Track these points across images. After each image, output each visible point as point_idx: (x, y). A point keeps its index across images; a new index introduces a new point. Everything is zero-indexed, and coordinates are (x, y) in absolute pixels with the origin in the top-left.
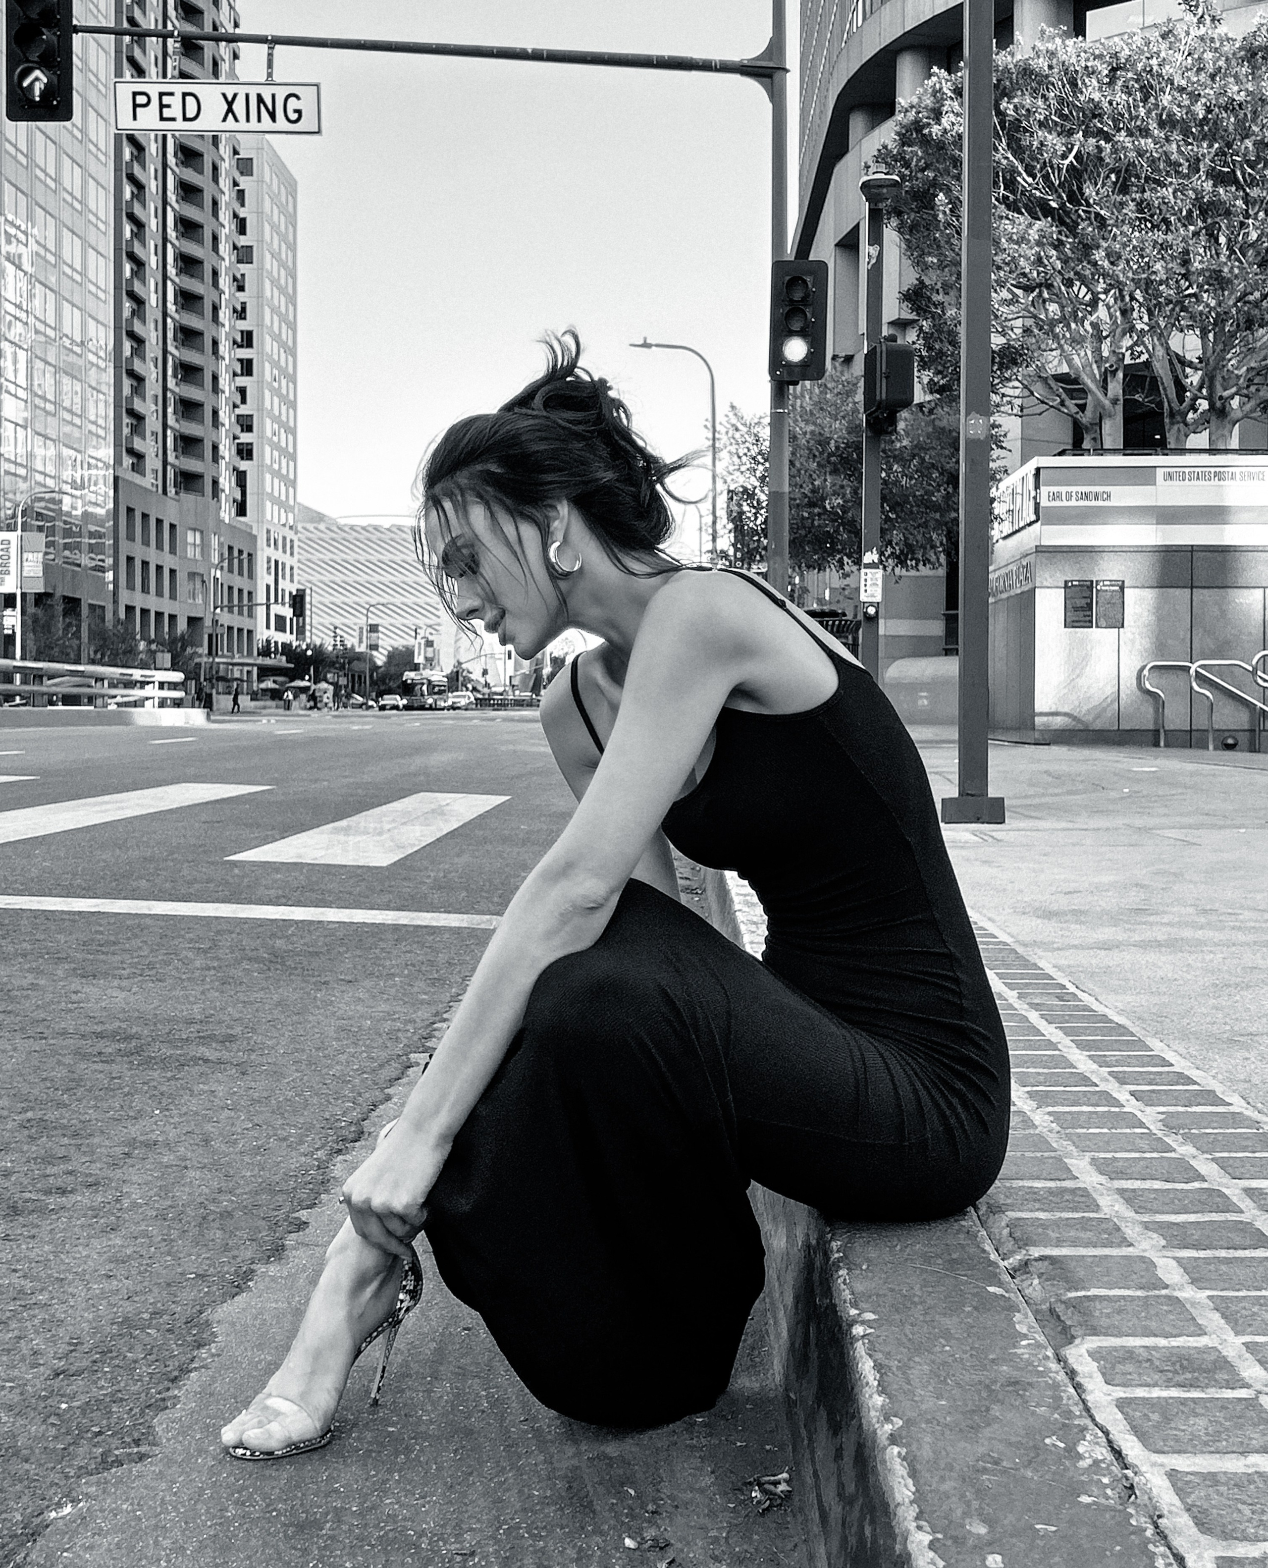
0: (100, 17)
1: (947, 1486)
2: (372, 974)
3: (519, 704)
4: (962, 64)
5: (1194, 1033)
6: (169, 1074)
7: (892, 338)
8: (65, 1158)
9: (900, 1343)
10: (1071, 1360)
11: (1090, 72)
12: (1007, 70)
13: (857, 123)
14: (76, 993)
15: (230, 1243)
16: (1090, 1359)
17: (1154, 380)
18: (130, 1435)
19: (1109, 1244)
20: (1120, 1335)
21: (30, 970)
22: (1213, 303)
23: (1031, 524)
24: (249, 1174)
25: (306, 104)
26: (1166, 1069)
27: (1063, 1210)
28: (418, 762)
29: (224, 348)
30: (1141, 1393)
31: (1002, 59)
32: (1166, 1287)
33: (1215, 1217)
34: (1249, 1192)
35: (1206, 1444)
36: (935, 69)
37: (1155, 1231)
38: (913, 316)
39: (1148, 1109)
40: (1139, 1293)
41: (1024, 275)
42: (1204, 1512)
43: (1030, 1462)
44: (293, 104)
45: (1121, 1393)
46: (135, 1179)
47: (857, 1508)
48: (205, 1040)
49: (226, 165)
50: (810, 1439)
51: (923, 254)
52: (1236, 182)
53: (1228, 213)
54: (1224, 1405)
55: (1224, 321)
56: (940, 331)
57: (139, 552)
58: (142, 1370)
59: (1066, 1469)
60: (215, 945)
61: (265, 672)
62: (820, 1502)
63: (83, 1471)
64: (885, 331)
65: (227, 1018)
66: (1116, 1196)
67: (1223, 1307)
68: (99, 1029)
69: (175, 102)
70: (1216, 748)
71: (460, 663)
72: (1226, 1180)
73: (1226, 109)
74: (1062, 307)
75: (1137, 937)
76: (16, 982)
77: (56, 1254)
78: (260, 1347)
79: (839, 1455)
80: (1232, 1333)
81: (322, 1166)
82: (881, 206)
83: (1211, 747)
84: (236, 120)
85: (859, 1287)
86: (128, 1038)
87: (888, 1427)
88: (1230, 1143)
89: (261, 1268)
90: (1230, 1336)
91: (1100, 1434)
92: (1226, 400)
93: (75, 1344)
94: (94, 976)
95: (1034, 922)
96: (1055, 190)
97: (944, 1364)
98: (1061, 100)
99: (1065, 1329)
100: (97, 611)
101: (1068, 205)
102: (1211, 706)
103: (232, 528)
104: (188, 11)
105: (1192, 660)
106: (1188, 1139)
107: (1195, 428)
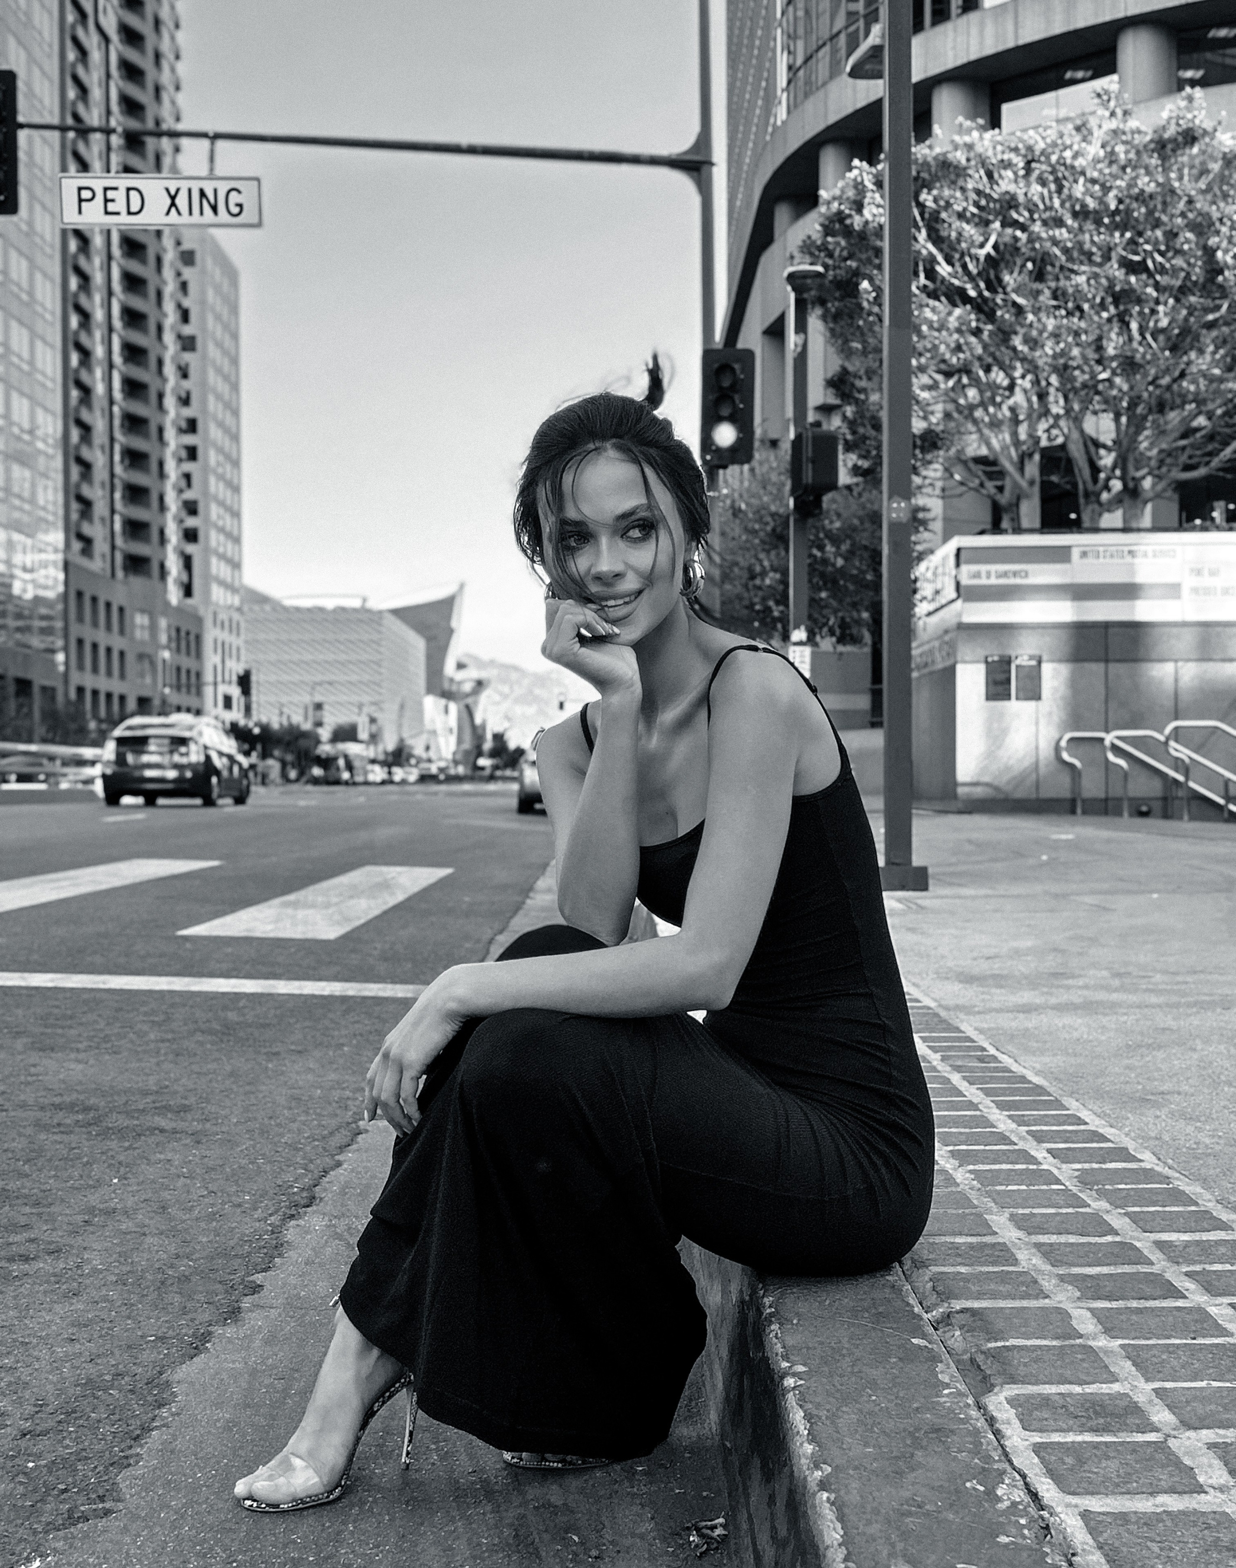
0: (46, 113)
1: (874, 1529)
2: (321, 1044)
3: (462, 778)
4: (882, 156)
5: (1108, 1092)
6: (127, 1144)
7: (818, 424)
8: (27, 1227)
9: (829, 1394)
10: (991, 1408)
11: (1007, 165)
12: (926, 164)
13: (782, 213)
14: (34, 1066)
15: (189, 1306)
16: (1008, 1406)
17: (1069, 461)
18: (96, 1491)
19: (1026, 1296)
20: (1036, 1383)
22: (1125, 387)
23: (953, 601)
24: (205, 1240)
25: (247, 197)
26: (1082, 1127)
27: (983, 1264)
28: (363, 836)
29: (170, 434)
30: (1056, 1438)
31: (921, 151)
32: (1081, 1336)
33: (1127, 1269)
34: (1160, 1245)
35: (1117, 1485)
36: (856, 162)
37: (1070, 1283)
38: (837, 402)
39: (1064, 1166)
40: (1055, 1343)
41: (944, 361)
42: (1116, 1550)
43: (951, 1505)
44: (234, 197)
45: (1037, 1438)
46: (96, 1246)
47: (789, 1550)
48: (162, 1110)
49: (170, 256)
50: (744, 1484)
51: (846, 341)
52: (1147, 270)
53: (1139, 301)
54: (1135, 1448)
55: (1136, 405)
56: (862, 417)
57: (89, 634)
58: (106, 1429)
59: (986, 1511)
60: (168, 1019)
62: (754, 1544)
63: (51, 1527)
64: (811, 417)
65: (181, 1089)
66: (1034, 1250)
67: (1134, 1355)
68: (58, 1100)
69: (119, 196)
70: (1131, 815)
71: (402, 740)
72: (1138, 1233)
73: (1137, 199)
74: (981, 392)
75: (1053, 1001)
77: (20, 1319)
78: (218, 1405)
79: (772, 1500)
80: (1142, 1380)
81: (276, 1231)
82: (805, 296)
83: (1126, 814)
84: (179, 213)
85: (790, 1341)
86: (87, 1109)
87: (818, 1474)
88: (1142, 1198)
89: (218, 1330)
90: (1141, 1383)
91: (1018, 1477)
92: (1137, 481)
93: (40, 1407)
94: (52, 1049)
95: (957, 987)
96: (972, 278)
97: (871, 1413)
98: (979, 192)
99: (985, 1378)
100: (49, 692)
101: (986, 294)
102: (1126, 775)
103: (179, 610)
104: (132, 107)
105: (1107, 731)
106: (1102, 1194)
107: (1109, 507)
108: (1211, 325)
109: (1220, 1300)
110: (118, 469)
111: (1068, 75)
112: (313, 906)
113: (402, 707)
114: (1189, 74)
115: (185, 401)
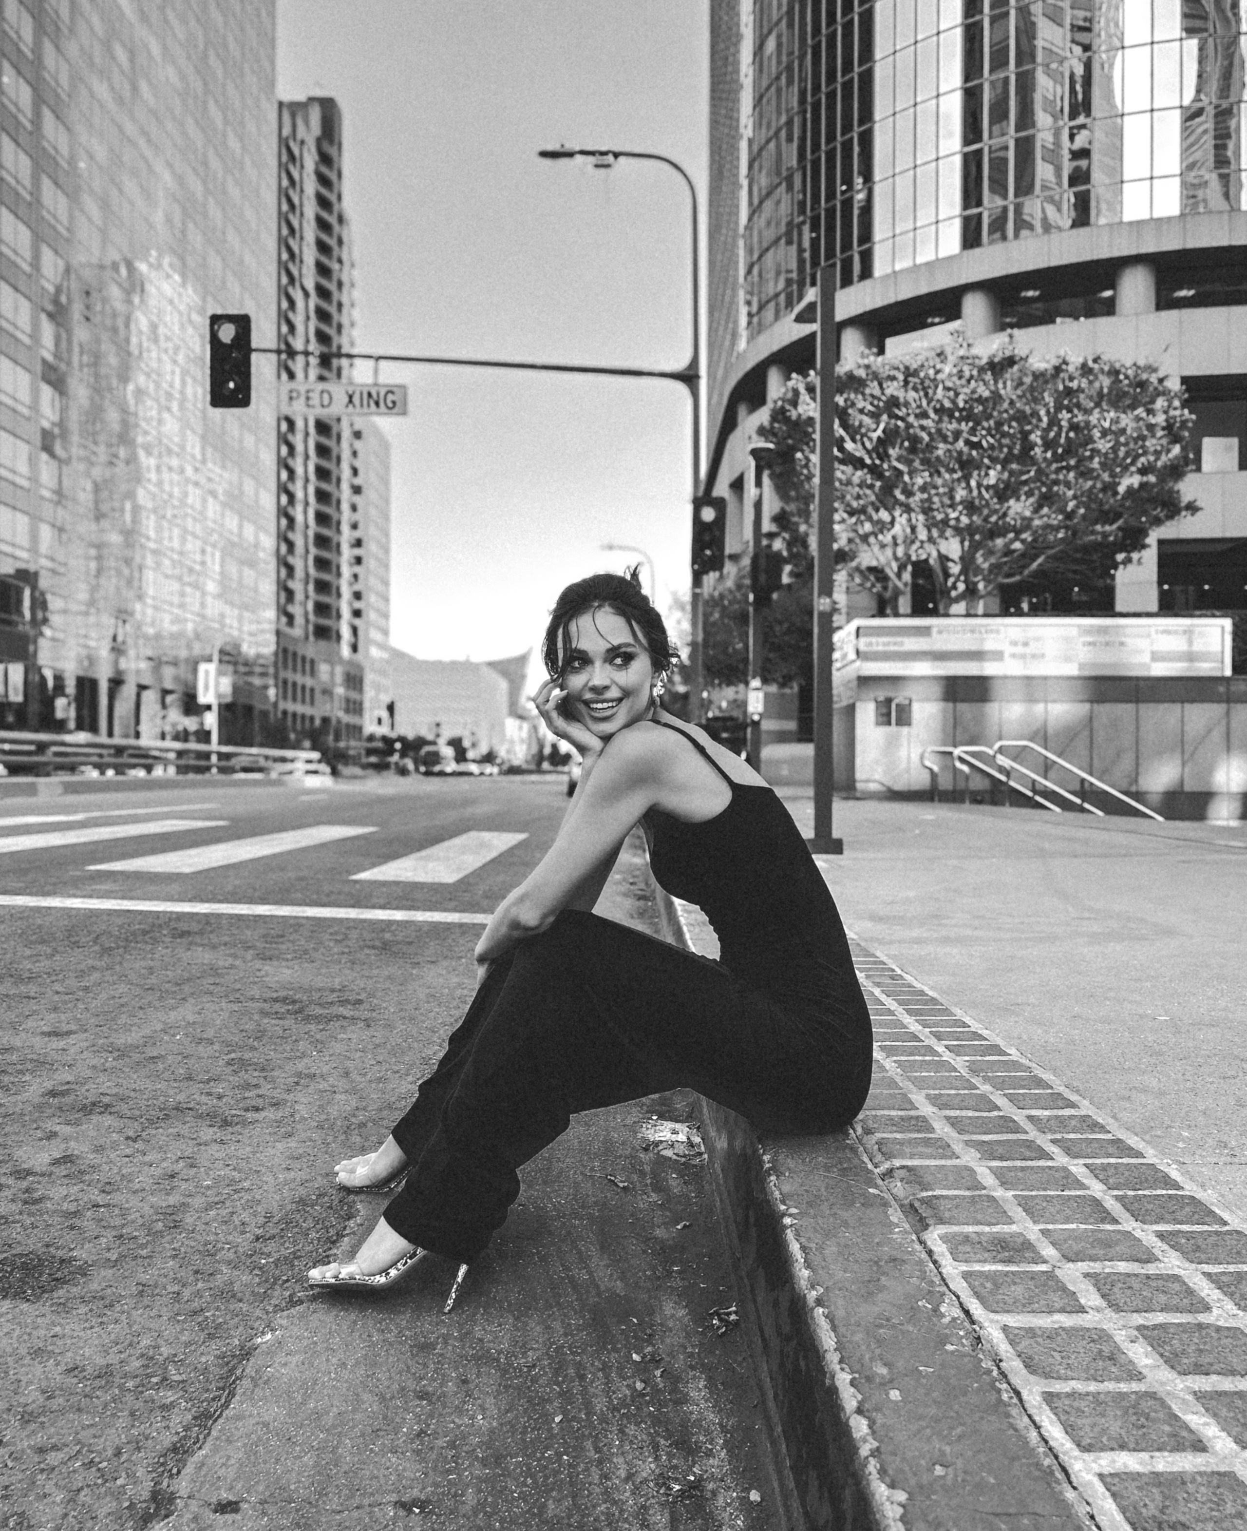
0: (268, 342)
1: (857, 1338)
3: (530, 772)
5: (981, 1004)
6: (321, 1027)
7: (768, 545)
8: (256, 1086)
9: (816, 1231)
10: (929, 1243)
11: (891, 378)
12: (839, 375)
13: (742, 410)
14: (259, 970)
16: (941, 1242)
17: (930, 570)
19: (943, 1157)
20: (959, 1224)
21: (231, 955)
22: (967, 522)
23: (853, 661)
24: (375, 1097)
25: (398, 397)
26: (966, 1029)
27: (910, 1131)
28: (468, 811)
30: (977, 1267)
31: (837, 368)
32: (985, 1188)
33: (1010, 1136)
34: (1030, 1118)
35: (1024, 1306)
36: (794, 375)
37: (972, 1147)
38: (779, 530)
39: (958, 1058)
40: (967, 1193)
41: (849, 505)
42: (1030, 1358)
43: (910, 1320)
44: (390, 397)
45: (964, 1267)
46: (302, 1100)
47: (792, 1345)
48: (344, 1003)
49: (346, 434)
50: (752, 1288)
51: (785, 492)
52: (982, 447)
53: (977, 467)
54: (1033, 1276)
56: (795, 540)
57: (290, 676)
58: (313, 1235)
59: (934, 1325)
60: (346, 937)
61: (370, 752)
62: (761, 1331)
63: (278, 1309)
64: (763, 541)
65: (356, 988)
66: (944, 1122)
67: (1023, 1203)
68: (275, 995)
69: (316, 396)
70: (970, 802)
71: (491, 747)
72: (1014, 1110)
73: (977, 401)
74: (873, 525)
75: (935, 935)
76: (221, 963)
77: (254, 1153)
79: (776, 1304)
82: (761, 463)
83: (967, 801)
84: (354, 407)
85: (786, 1188)
86: (294, 1002)
87: (814, 1293)
88: (1014, 1083)
90: (1030, 1224)
91: (954, 1298)
92: (975, 584)
93: (269, 1218)
94: (271, 959)
95: (869, 924)
96: (868, 452)
97: (846, 1246)
98: (872, 396)
99: (922, 1219)
100: (265, 714)
101: (877, 462)
102: (967, 778)
103: (350, 663)
104: (323, 338)
105: (955, 746)
106: (986, 1079)
107: (957, 600)
108: (1025, 482)
109: (1076, 1161)
110: (312, 571)
111: (930, 320)
112: (438, 859)
113: (492, 725)
114: (1008, 320)
115: (355, 526)
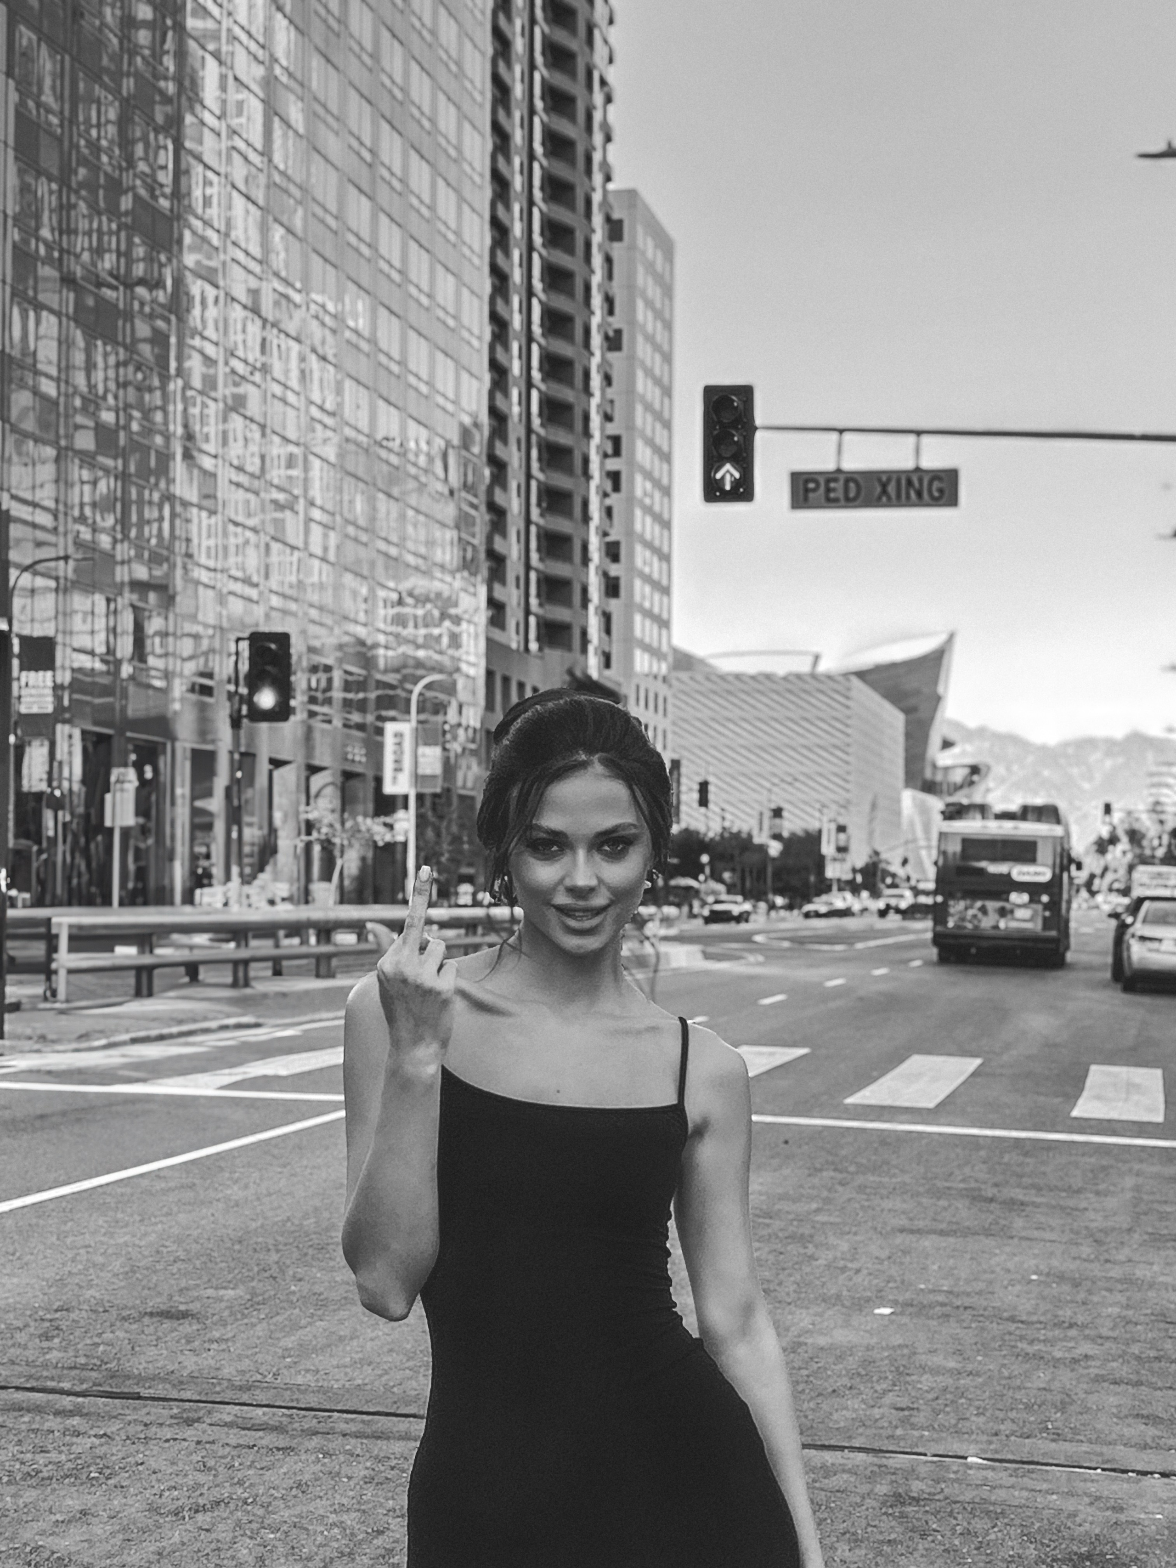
29: (595, 461)
44: (936, 485)
110: (535, 512)
113: (874, 806)
115: (609, 415)
